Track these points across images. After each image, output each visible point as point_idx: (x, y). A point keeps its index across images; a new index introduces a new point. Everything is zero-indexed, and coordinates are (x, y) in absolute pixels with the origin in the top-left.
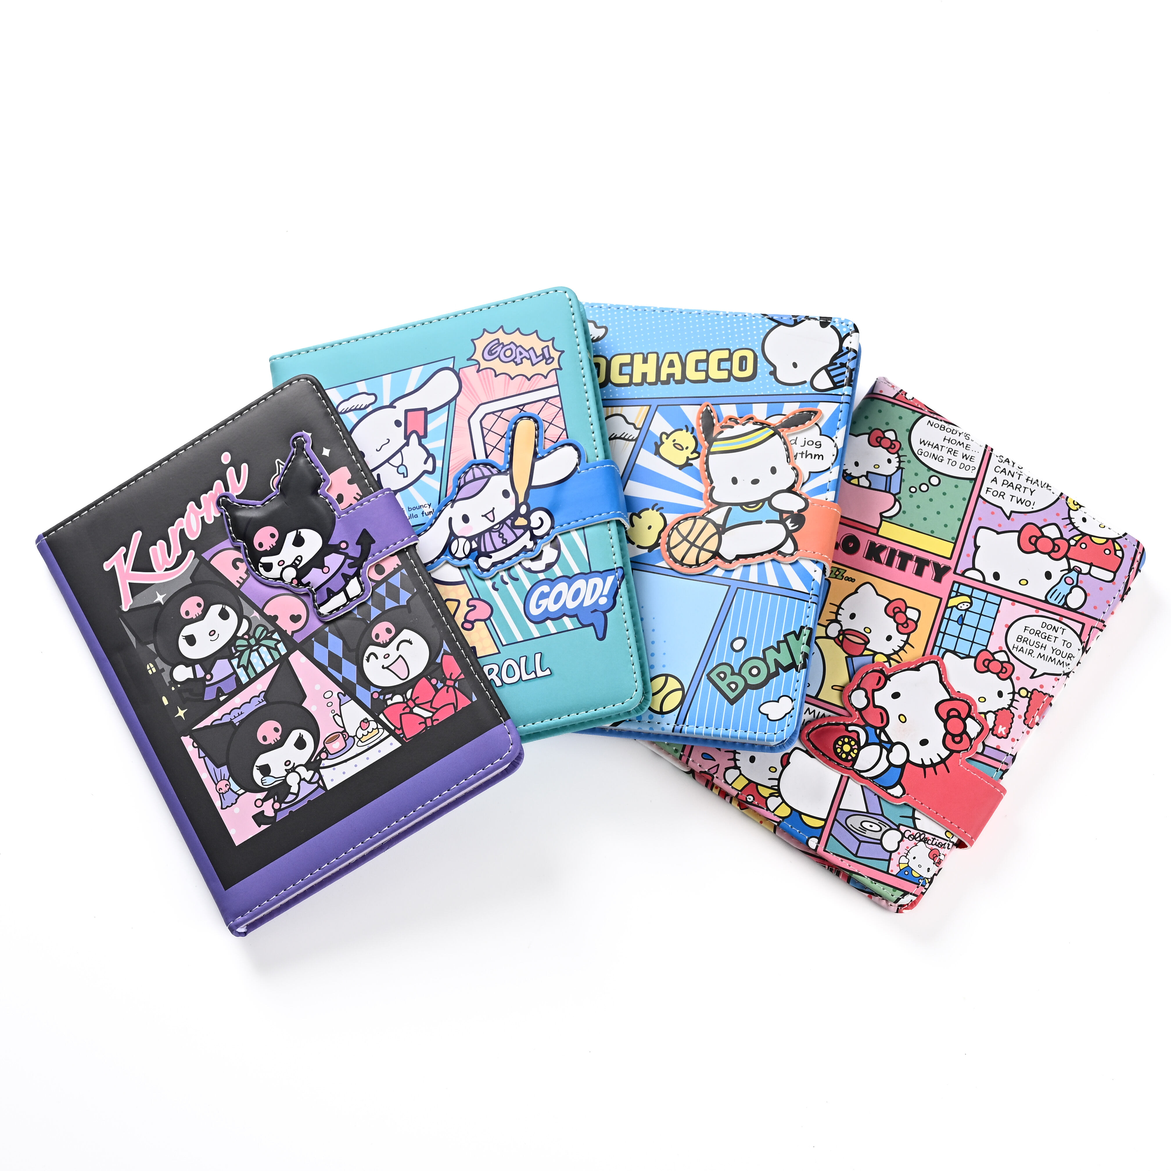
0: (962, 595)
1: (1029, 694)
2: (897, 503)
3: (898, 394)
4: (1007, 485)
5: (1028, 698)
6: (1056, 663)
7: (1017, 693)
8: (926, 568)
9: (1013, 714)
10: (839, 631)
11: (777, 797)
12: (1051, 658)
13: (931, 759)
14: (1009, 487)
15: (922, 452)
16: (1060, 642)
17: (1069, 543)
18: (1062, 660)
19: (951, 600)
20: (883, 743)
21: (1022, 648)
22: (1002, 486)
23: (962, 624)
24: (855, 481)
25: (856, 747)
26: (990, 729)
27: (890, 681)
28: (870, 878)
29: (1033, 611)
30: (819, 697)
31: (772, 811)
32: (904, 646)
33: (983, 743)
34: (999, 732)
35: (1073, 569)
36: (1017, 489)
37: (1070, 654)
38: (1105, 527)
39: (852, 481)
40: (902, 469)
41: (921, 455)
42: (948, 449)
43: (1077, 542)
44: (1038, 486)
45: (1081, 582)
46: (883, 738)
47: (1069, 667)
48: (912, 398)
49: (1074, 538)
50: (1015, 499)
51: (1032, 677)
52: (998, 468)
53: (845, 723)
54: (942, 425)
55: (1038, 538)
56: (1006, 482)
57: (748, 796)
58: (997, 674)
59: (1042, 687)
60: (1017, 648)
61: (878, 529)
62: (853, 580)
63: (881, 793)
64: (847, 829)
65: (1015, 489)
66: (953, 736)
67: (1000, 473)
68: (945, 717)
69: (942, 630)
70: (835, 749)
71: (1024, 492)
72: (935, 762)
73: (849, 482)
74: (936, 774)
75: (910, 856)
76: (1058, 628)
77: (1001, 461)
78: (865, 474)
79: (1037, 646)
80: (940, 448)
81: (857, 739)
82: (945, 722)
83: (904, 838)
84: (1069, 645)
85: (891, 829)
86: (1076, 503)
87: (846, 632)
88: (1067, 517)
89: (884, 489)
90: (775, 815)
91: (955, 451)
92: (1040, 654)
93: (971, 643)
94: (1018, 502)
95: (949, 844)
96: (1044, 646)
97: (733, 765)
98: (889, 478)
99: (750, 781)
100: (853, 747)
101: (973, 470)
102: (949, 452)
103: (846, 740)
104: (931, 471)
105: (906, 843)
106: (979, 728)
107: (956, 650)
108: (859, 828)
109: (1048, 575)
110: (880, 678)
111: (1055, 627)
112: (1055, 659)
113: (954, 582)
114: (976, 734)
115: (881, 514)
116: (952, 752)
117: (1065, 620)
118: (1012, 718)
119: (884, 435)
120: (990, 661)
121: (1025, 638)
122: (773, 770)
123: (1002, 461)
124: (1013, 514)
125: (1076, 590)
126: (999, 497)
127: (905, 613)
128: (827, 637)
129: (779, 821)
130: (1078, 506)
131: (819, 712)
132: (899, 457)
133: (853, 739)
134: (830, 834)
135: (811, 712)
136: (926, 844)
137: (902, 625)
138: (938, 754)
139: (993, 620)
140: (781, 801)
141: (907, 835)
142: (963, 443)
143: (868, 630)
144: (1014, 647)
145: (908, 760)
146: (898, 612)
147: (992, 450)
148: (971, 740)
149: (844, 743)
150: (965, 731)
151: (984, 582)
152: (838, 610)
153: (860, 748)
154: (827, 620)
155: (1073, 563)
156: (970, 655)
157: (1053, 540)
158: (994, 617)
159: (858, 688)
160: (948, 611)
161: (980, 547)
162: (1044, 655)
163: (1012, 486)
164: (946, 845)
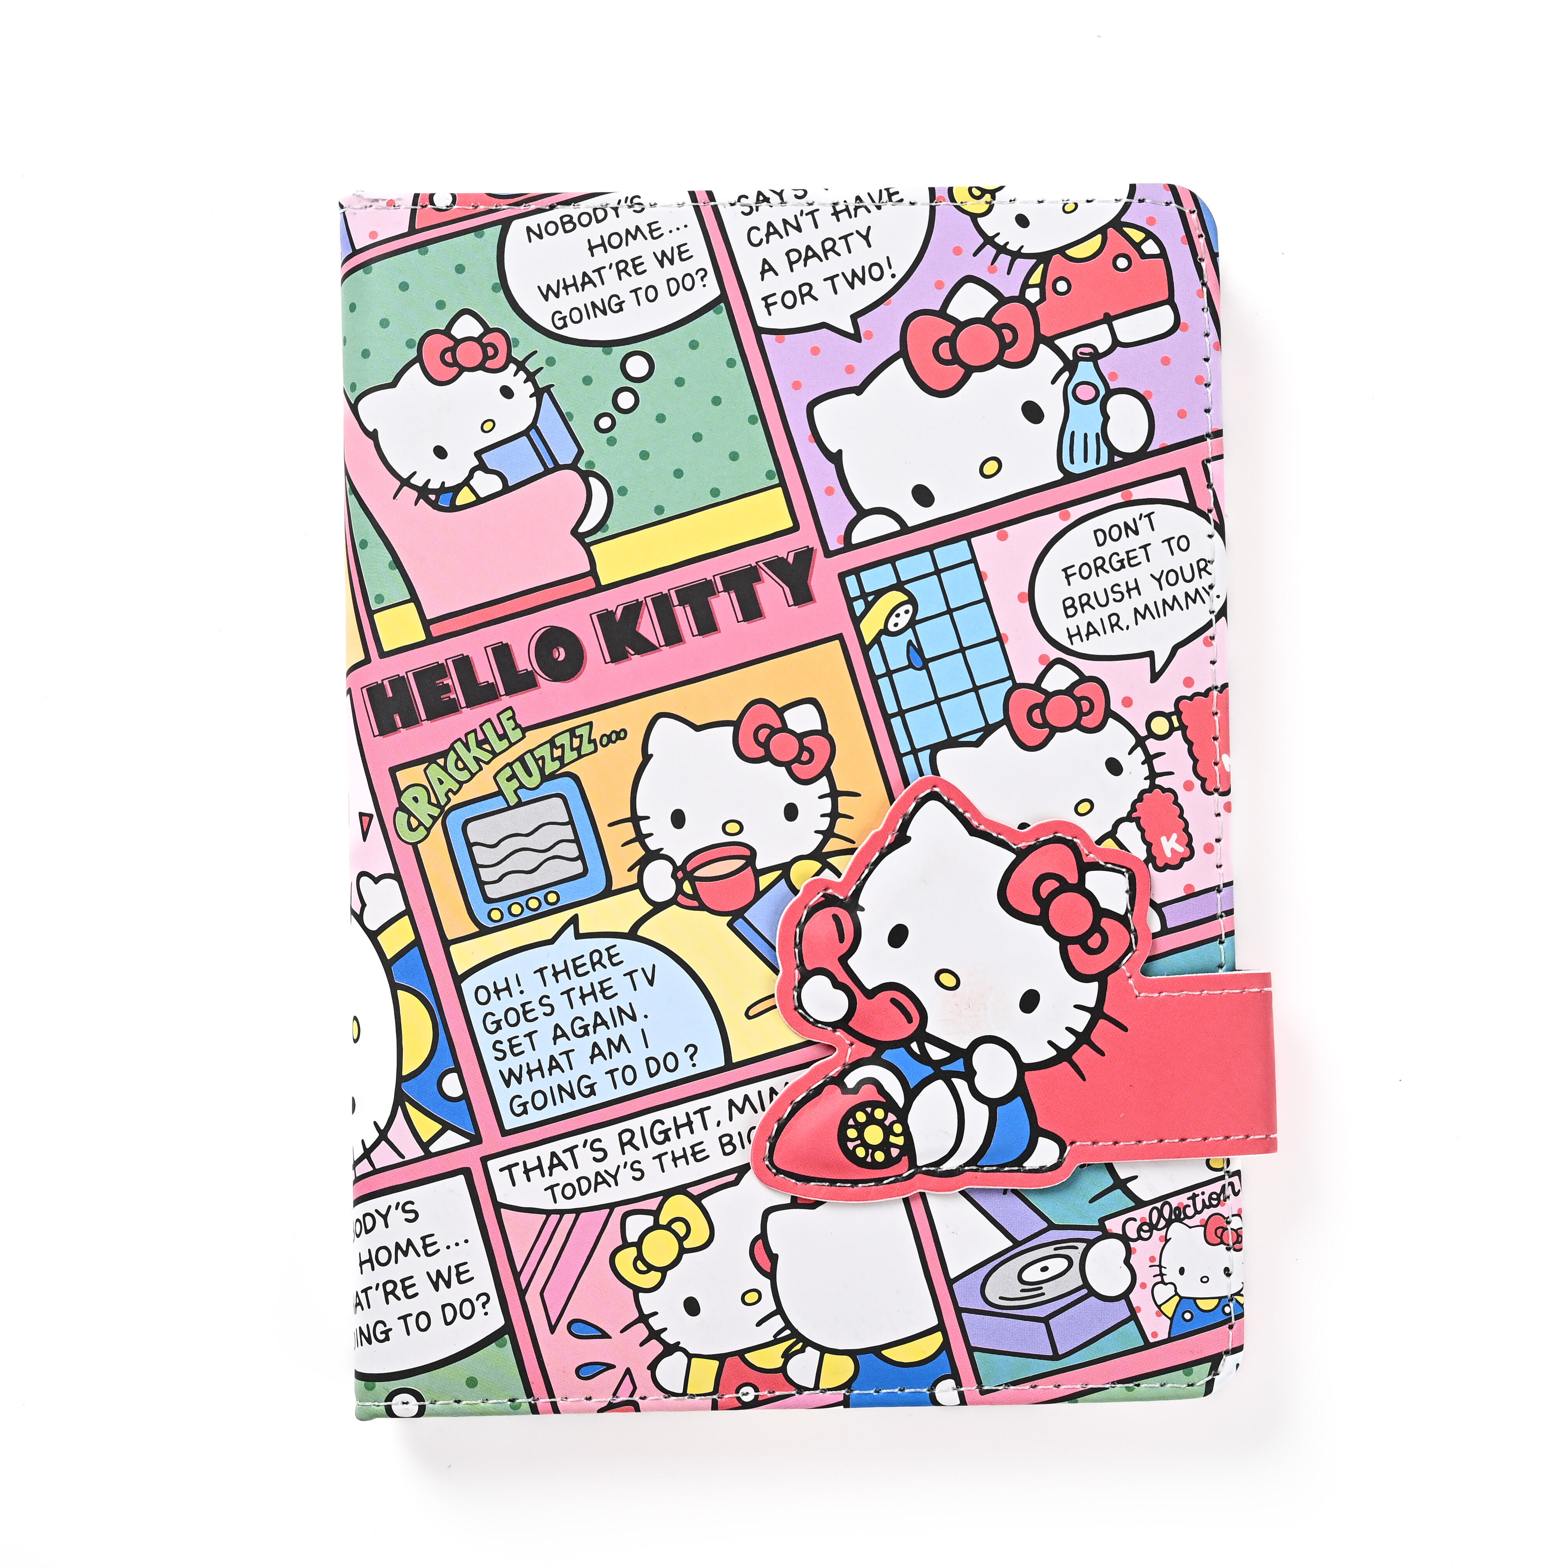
0: (879, 594)
1: (1174, 718)
2: (593, 480)
3: (413, 212)
4: (802, 262)
5: (1177, 729)
6: (1184, 606)
7: (1147, 738)
8: (759, 588)
9: (1171, 790)
10: (674, 876)
11: (802, 1350)
12: (1164, 602)
13: (1069, 1029)
14: (809, 261)
15: (564, 318)
16: (1158, 550)
17: (1027, 303)
18: (1190, 589)
19: (863, 626)
20: (943, 1068)
21: (1089, 624)
22: (792, 270)
23: (925, 664)
24: (465, 497)
25: (892, 1117)
26: (1146, 862)
27: (862, 909)
28: (1120, 1382)
29: (1054, 523)
30: (734, 1060)
31: (812, 1386)
32: (835, 805)
33: (1153, 904)
34: (1169, 854)
35: (1077, 359)
36: (830, 254)
37: (1198, 562)
38: (1076, 205)
39: (459, 502)
40: (548, 389)
41: (565, 325)
42: (614, 266)
43: (1041, 286)
44: (869, 211)
45: (1114, 376)
46: (936, 1053)
47: (1213, 593)
48: (451, 199)
49: (1031, 282)
50: (840, 282)
51: (1155, 676)
52: (754, 232)
53: (832, 1077)
54: (561, 218)
55: (952, 340)
56: (794, 256)
57: (737, 1392)
58: (1077, 725)
59: (1189, 682)
60: (1079, 634)
61: (593, 572)
62: (620, 735)
63: (1016, 1181)
64: (998, 1311)
65: (827, 258)
66: (1082, 940)
67: (768, 242)
68: (1036, 910)
69: (892, 708)
70: (851, 1155)
71: (850, 251)
72: (1080, 1028)
73: (453, 508)
74: (1102, 1053)
75: (1171, 1275)
76: (1134, 520)
77: (747, 210)
78: (476, 463)
79: (1118, 596)
80: (595, 277)
81: (882, 1099)
82: (1042, 920)
83: (1132, 1244)
84: (1183, 542)
85: (1090, 1243)
86: (977, 193)
87: (689, 867)
88: (981, 241)
89: (542, 469)
90: (824, 1391)
91: (633, 260)
92: (1136, 611)
93: (973, 694)
94: (852, 285)
95: (1231, 1184)
96: (1132, 585)
97: (660, 1348)
98: (533, 433)
99: (721, 1358)
100: (887, 1123)
101: (702, 278)
102: (623, 274)
103: (861, 1117)
104: (614, 349)
105: (1143, 1251)
106: (1123, 882)
107: (953, 735)
108: (1022, 1291)
109: (1033, 412)
110: (836, 918)
111: (1127, 526)
112: (1175, 598)
113: (842, 576)
114: (1126, 897)
115: (574, 532)
116: (1101, 978)
117: (1137, 493)
118: (1176, 802)
119: (452, 338)
120: (1042, 706)
121: (1080, 597)
122: (751, 1297)
123: (751, 208)
124: (860, 320)
125: (1116, 404)
126: (803, 303)
127: (784, 728)
128: (658, 907)
129: (841, 1399)
130: (988, 197)
131: (759, 1093)
132: (521, 366)
133: (875, 1105)
134: (971, 1350)
135: (740, 1106)
136: (1186, 1221)
137: (797, 759)
138: (1076, 1007)
139: (984, 604)
140: (818, 1353)
141: (1132, 1232)
142: (638, 229)
143: (733, 828)
144: (1070, 637)
145: (1022, 1068)
146: (769, 738)
147: (710, 195)
148: (1123, 920)
149: (860, 1128)
150: (1100, 913)
151: (905, 529)
152: (637, 829)
153: (902, 1115)
154: (630, 869)
155: (1067, 344)
156: (990, 722)
157: (986, 321)
158: (982, 597)
159: (806, 976)
160: (875, 652)
161: (840, 452)
162: (1146, 607)
163: (815, 255)
164: (1228, 1191)
